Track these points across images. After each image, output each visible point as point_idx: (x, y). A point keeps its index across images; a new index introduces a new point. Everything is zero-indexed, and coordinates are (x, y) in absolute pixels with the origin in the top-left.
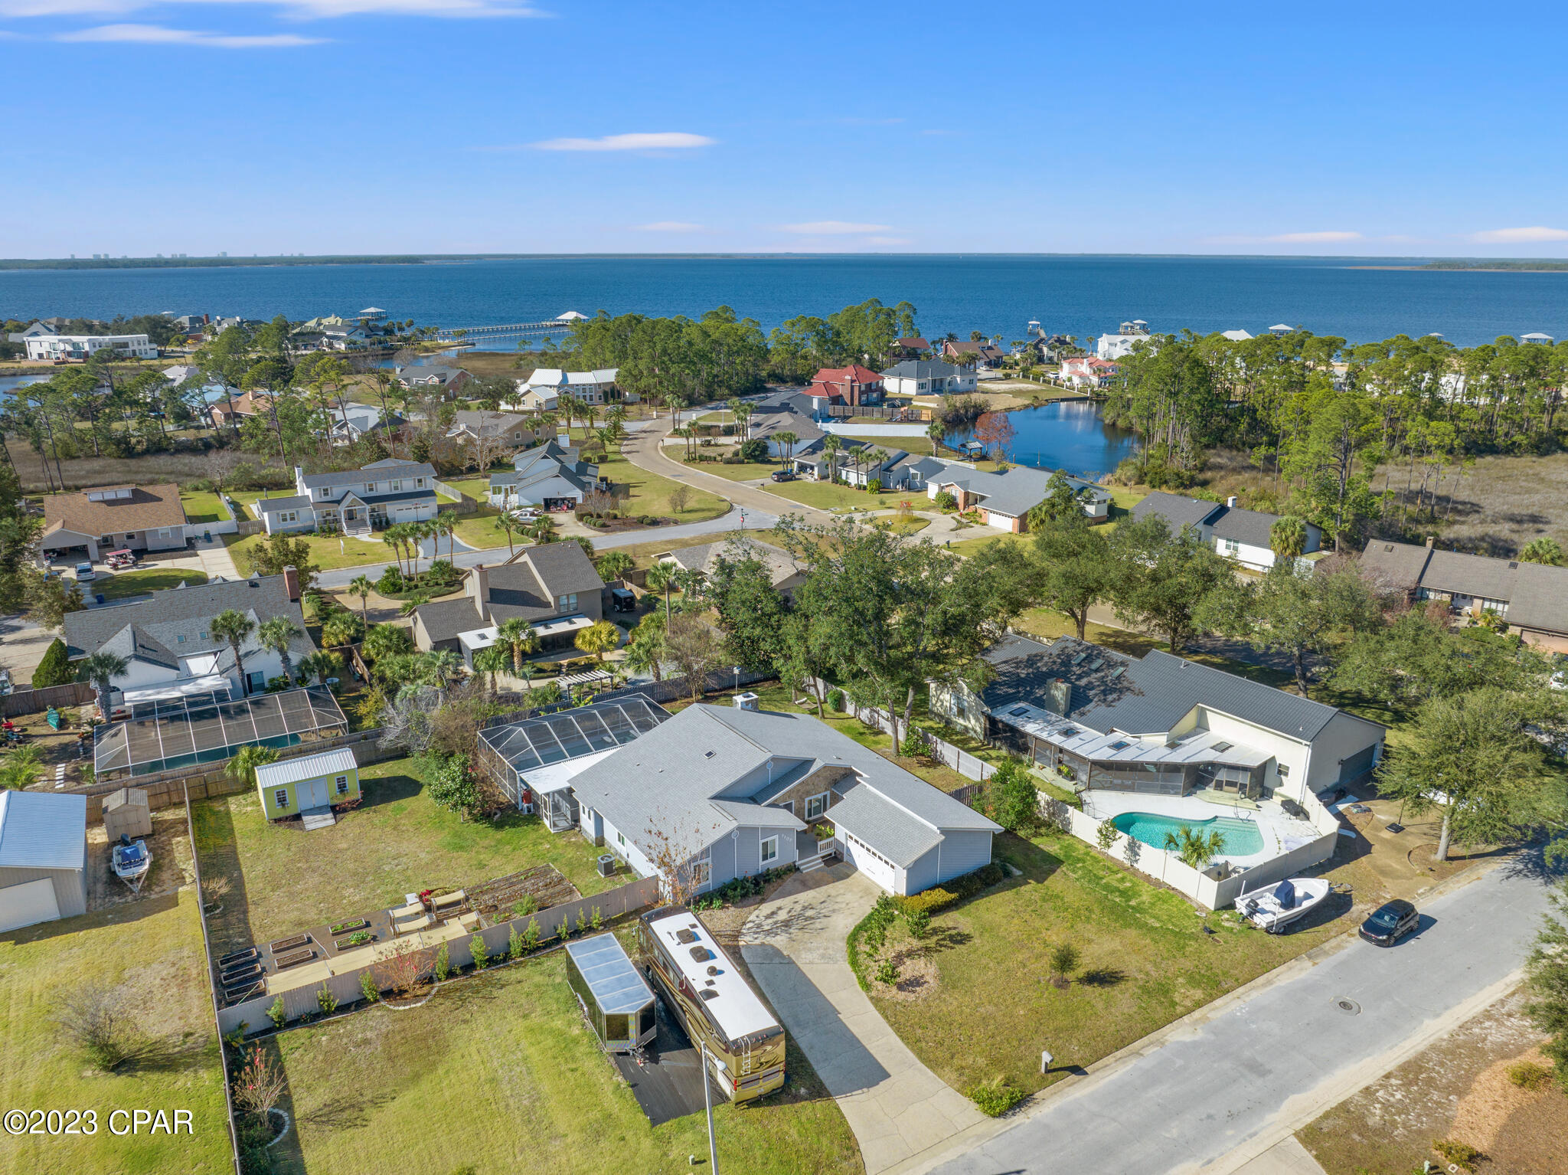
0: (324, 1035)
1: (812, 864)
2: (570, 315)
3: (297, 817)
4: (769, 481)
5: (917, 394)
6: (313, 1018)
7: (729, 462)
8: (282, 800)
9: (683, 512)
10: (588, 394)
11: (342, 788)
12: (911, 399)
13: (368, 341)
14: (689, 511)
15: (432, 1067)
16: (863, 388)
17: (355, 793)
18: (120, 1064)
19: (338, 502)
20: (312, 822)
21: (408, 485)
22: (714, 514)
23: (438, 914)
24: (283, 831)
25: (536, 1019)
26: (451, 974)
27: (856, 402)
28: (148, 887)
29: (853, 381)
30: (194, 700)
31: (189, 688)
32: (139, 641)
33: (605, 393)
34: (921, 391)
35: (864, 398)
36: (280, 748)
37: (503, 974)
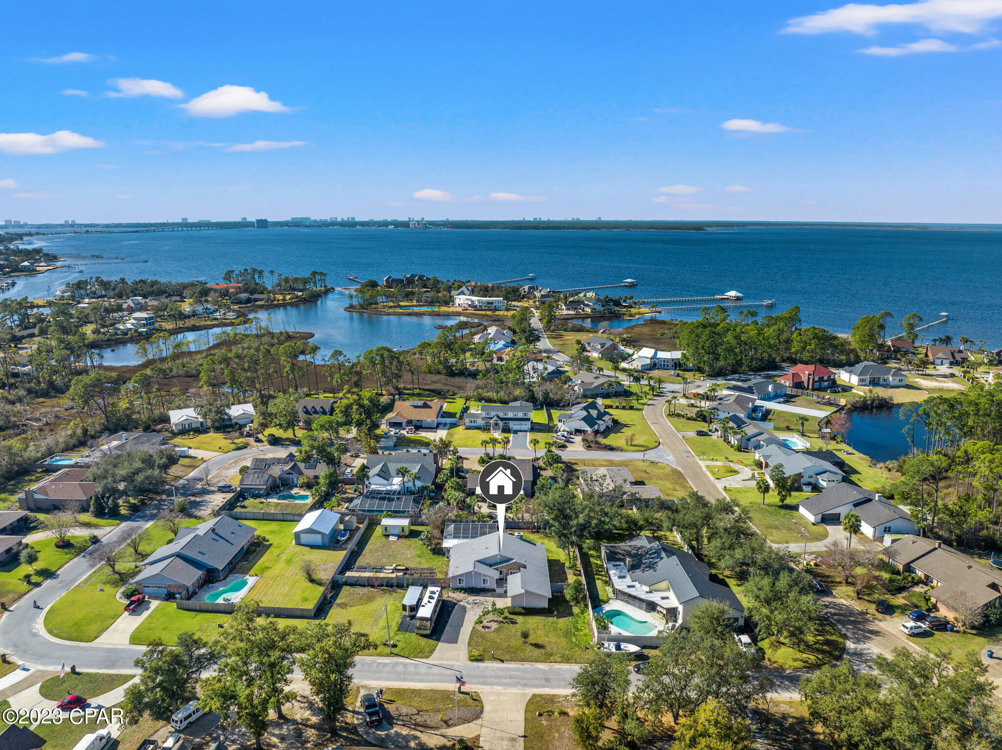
0: (352, 589)
1: (500, 591)
2: (733, 293)
3: (389, 536)
4: (692, 434)
5: (858, 385)
6: (352, 585)
7: (689, 419)
8: (386, 530)
9: (632, 445)
10: (666, 363)
11: (403, 530)
12: (853, 388)
13: (602, 308)
14: (635, 446)
15: (366, 604)
16: (816, 379)
17: (407, 532)
18: (312, 581)
19: (492, 418)
20: (392, 538)
21: (520, 415)
22: (643, 449)
23: (396, 570)
24: (384, 538)
25: (396, 602)
26: (387, 586)
27: (810, 387)
28: (343, 544)
29: (809, 375)
30: (388, 492)
31: (389, 488)
32: (383, 469)
33: (676, 364)
34: (861, 383)
35: (817, 384)
36: (396, 514)
37: (399, 590)
